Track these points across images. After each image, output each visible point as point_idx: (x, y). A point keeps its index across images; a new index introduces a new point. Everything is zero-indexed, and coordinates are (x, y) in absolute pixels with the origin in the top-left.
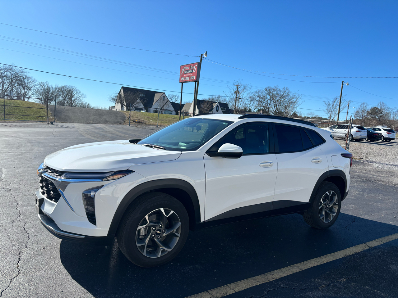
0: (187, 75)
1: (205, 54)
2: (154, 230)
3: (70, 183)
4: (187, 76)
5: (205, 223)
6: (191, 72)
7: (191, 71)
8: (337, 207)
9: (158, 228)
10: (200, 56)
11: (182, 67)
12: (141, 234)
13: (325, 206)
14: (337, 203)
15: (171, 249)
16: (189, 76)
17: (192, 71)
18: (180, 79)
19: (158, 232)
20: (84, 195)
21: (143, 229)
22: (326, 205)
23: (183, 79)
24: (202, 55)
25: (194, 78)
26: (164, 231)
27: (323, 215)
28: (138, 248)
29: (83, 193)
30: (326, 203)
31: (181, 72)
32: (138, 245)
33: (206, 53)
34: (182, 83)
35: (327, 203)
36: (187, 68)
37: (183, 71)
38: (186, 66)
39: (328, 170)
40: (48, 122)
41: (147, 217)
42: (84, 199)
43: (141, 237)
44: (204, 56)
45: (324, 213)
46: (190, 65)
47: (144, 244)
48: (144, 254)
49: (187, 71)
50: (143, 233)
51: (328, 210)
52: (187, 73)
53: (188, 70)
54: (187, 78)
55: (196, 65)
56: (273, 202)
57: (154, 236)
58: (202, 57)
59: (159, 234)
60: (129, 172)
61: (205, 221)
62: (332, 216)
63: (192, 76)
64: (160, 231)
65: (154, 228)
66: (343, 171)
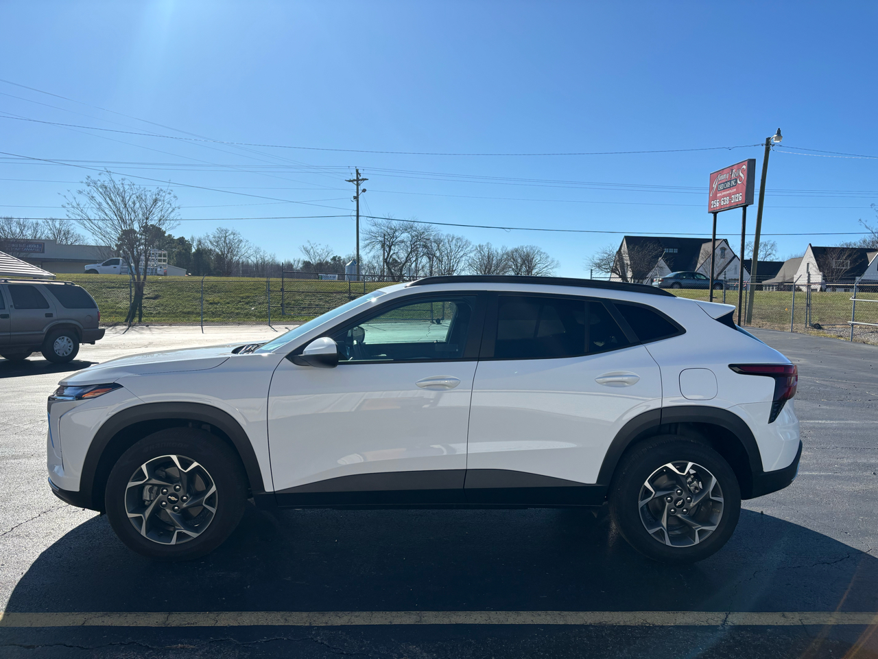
0: (723, 193)
1: (776, 136)
2: (165, 493)
4: (724, 196)
5: (275, 495)
6: (733, 186)
7: (733, 182)
8: (721, 508)
10: (765, 142)
11: (713, 177)
13: (670, 502)
14: (721, 499)
15: (198, 535)
16: (729, 195)
17: (736, 182)
18: (710, 205)
19: (173, 498)
21: (145, 487)
22: (672, 498)
23: (716, 204)
24: (768, 139)
25: (739, 198)
26: (185, 498)
27: (661, 526)
28: (130, 519)
30: (671, 494)
31: (711, 188)
32: (130, 516)
33: (779, 133)
34: (715, 214)
36: (724, 177)
37: (715, 186)
38: (720, 172)
39: (659, 406)
40: (432, 319)
41: (143, 467)
44: (774, 141)
45: (664, 523)
46: (731, 168)
47: (143, 515)
48: (143, 532)
49: (724, 183)
51: (684, 513)
52: (724, 189)
53: (726, 182)
54: (723, 201)
55: (744, 167)
56: (466, 470)
57: (164, 503)
58: (768, 144)
59: (175, 502)
60: (115, 386)
61: (274, 492)
62: (701, 533)
63: (735, 193)
64: (176, 496)
65: (165, 490)
66: (729, 410)
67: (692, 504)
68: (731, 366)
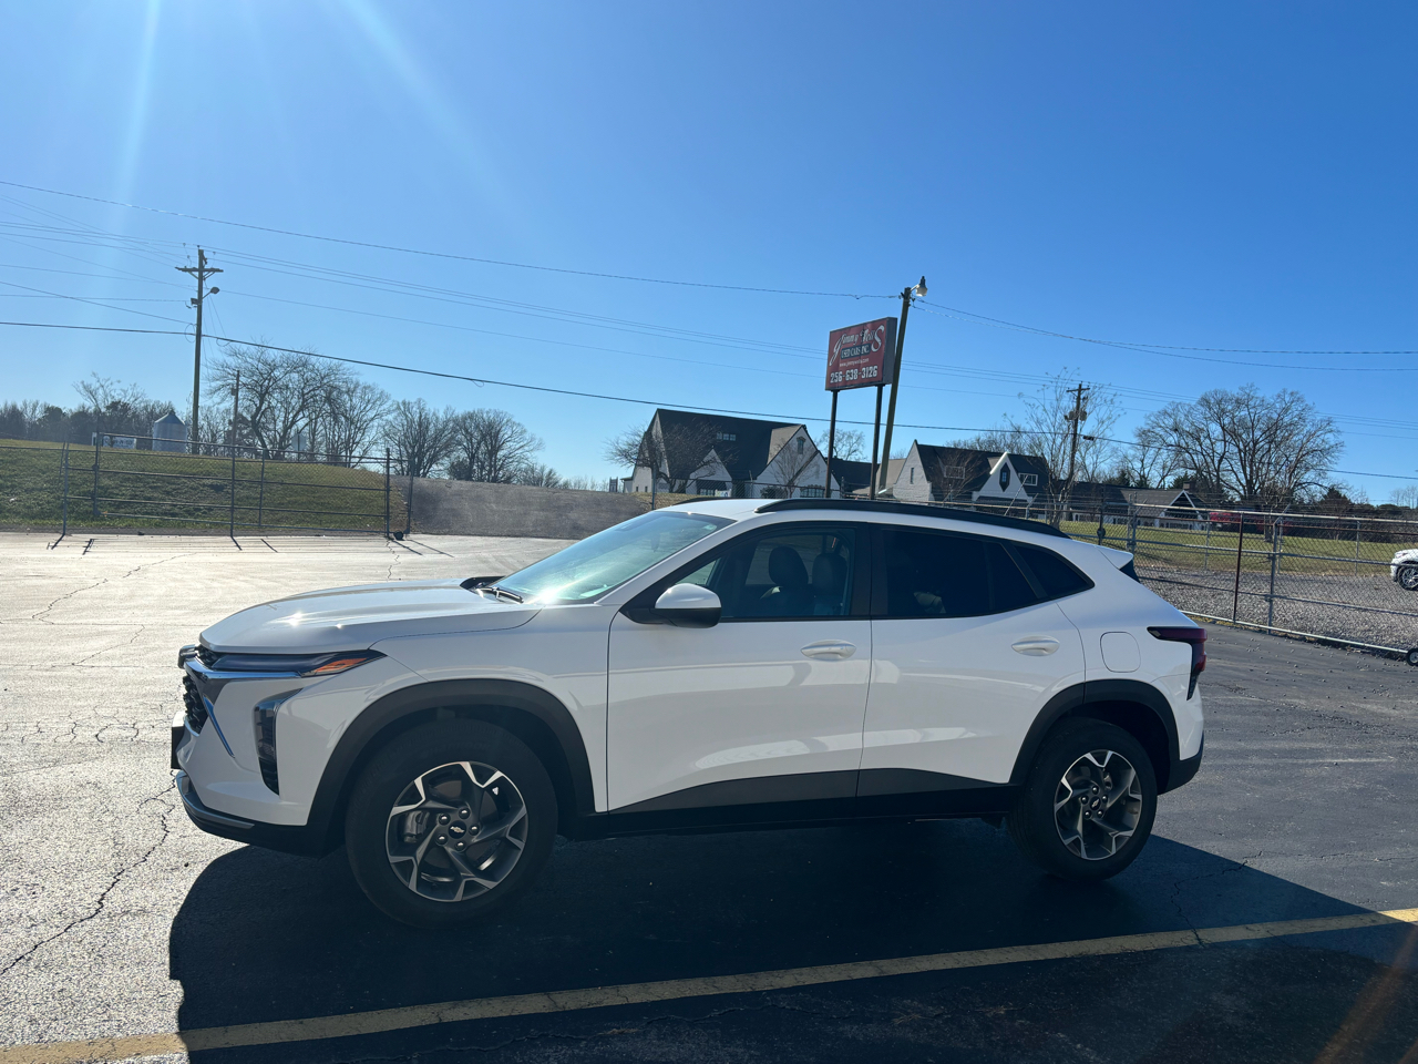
0: (849, 363)
1: (918, 286)
2: (444, 823)
3: (228, 680)
4: (851, 368)
5: (609, 815)
6: (865, 354)
7: (864, 349)
8: (1138, 809)
9: (455, 817)
10: (903, 294)
11: (835, 336)
12: (408, 831)
13: (1084, 802)
14: (1139, 797)
15: (495, 884)
16: (859, 367)
17: (869, 349)
18: (829, 378)
19: (457, 829)
20: (258, 713)
21: (412, 815)
22: (1087, 798)
23: (839, 378)
24: (908, 291)
25: (876, 372)
26: (475, 828)
27: (1077, 833)
28: (393, 866)
29: (257, 709)
30: (1087, 792)
31: (831, 353)
32: (393, 859)
33: (923, 283)
34: (835, 393)
35: (1096, 793)
36: (851, 339)
37: (836, 351)
38: (846, 331)
39: (1082, 680)
40: (388, 532)
41: (418, 782)
42: (258, 724)
43: (408, 839)
44: (916, 292)
45: (1079, 827)
46: (862, 327)
47: (412, 858)
48: (412, 886)
49: (850, 348)
50: (412, 829)
51: (1099, 816)
52: (851, 358)
53: (855, 347)
54: (850, 374)
55: (882, 328)
56: (859, 771)
57: (442, 838)
58: (907, 295)
59: (460, 835)
60: (371, 655)
61: (608, 812)
62: (1119, 839)
63: (866, 365)
64: (462, 826)
65: (445, 818)
66: (1153, 684)
67: (1109, 805)
68: (1150, 629)
